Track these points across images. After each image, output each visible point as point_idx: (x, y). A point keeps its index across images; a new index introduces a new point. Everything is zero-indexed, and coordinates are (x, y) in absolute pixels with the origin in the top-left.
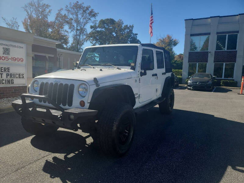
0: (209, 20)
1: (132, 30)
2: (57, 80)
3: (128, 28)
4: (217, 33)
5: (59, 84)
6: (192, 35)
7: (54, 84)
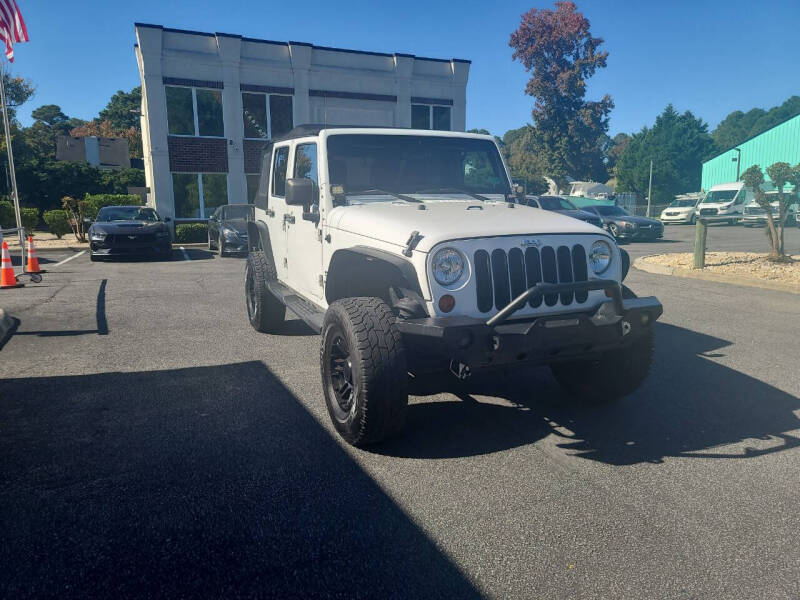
2: (530, 239)
4: (243, 86)
5: (540, 249)
6: (166, 80)
7: (524, 250)
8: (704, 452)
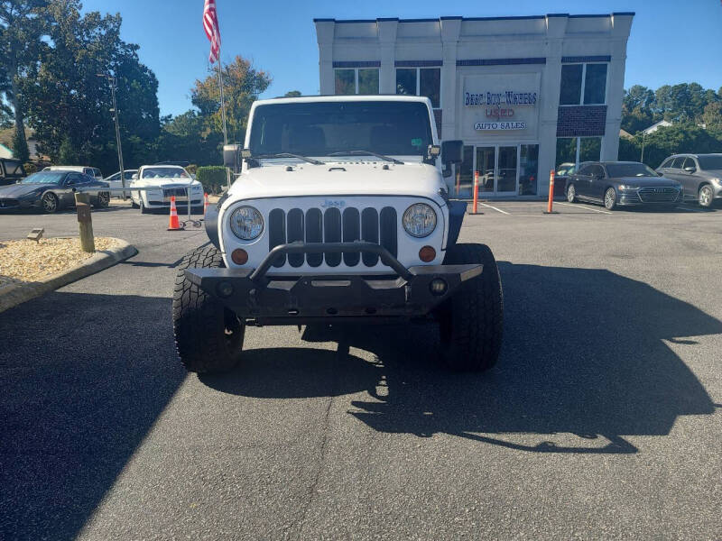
0: (374, 26)
1: (118, 32)
2: (333, 200)
3: (103, 24)
4: (397, 64)
5: (342, 211)
6: (335, 65)
7: (323, 211)
8: (482, 434)
